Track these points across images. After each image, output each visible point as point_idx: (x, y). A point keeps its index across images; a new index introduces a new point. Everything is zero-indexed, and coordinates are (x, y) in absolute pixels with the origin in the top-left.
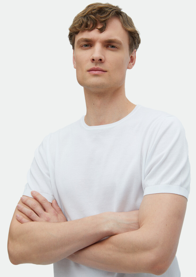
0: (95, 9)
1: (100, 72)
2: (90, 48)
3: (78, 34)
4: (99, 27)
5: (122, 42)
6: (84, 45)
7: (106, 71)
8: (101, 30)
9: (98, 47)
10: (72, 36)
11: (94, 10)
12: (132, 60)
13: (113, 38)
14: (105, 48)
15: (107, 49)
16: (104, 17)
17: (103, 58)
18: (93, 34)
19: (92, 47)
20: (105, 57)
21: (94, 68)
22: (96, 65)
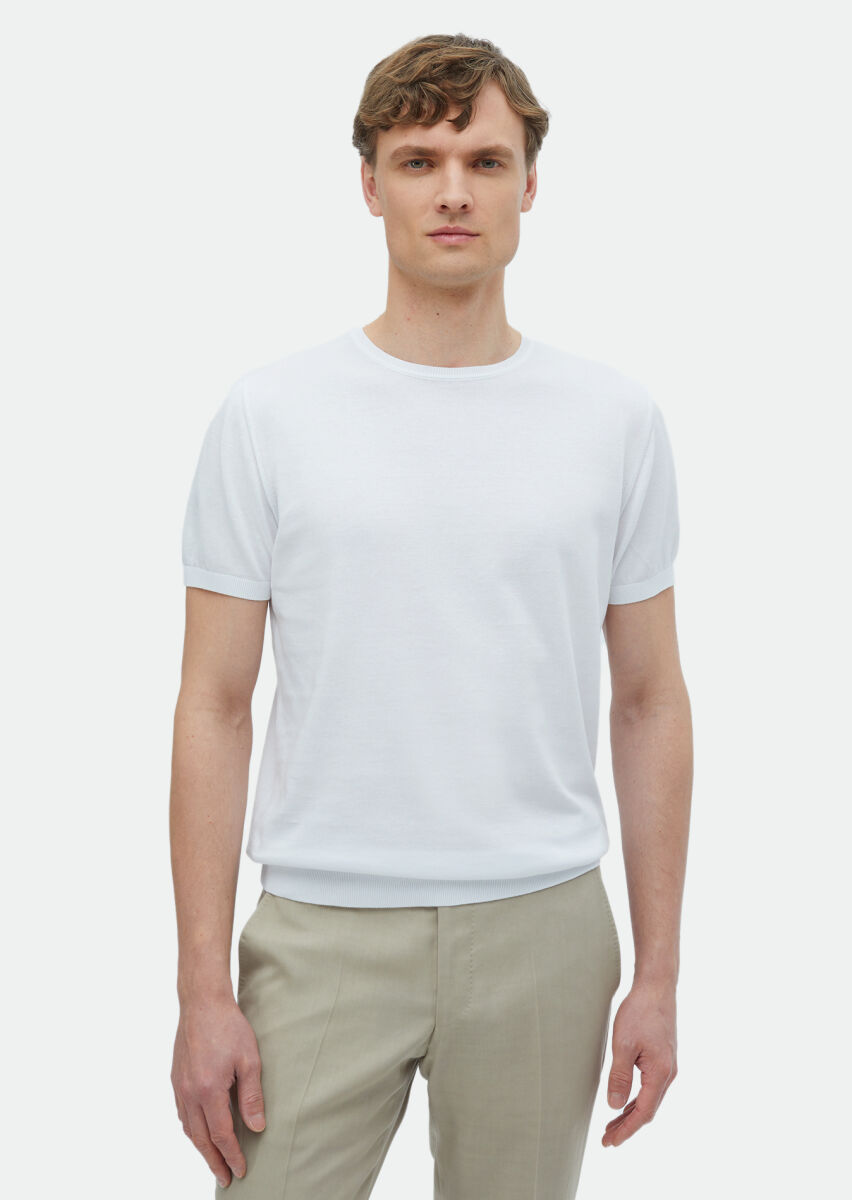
0: (441, 64)
1: (464, 237)
2: (430, 172)
3: (391, 131)
4: (453, 114)
5: (513, 149)
6: (412, 162)
7: (478, 235)
8: (460, 124)
9: (454, 169)
10: (366, 135)
11: (435, 66)
12: (530, 185)
13: (490, 143)
14: (471, 170)
15: (475, 172)
16: (468, 87)
17: (469, 200)
18: (439, 136)
19: (432, 166)
20: (473, 197)
21: (447, 228)
22: (452, 219)
